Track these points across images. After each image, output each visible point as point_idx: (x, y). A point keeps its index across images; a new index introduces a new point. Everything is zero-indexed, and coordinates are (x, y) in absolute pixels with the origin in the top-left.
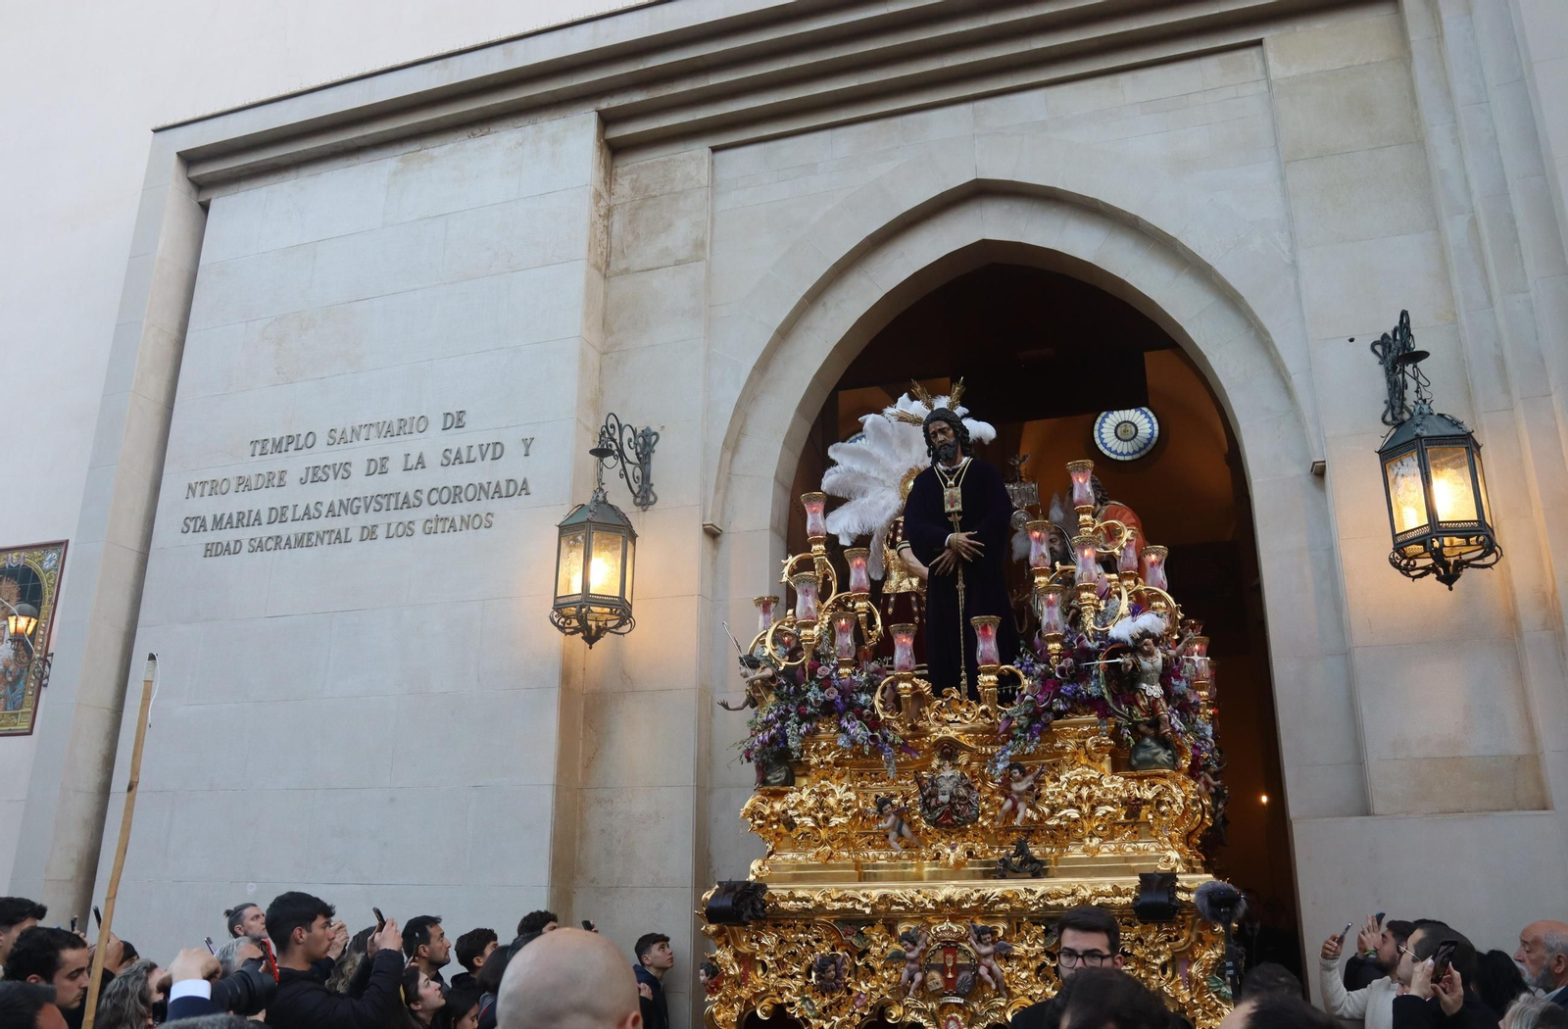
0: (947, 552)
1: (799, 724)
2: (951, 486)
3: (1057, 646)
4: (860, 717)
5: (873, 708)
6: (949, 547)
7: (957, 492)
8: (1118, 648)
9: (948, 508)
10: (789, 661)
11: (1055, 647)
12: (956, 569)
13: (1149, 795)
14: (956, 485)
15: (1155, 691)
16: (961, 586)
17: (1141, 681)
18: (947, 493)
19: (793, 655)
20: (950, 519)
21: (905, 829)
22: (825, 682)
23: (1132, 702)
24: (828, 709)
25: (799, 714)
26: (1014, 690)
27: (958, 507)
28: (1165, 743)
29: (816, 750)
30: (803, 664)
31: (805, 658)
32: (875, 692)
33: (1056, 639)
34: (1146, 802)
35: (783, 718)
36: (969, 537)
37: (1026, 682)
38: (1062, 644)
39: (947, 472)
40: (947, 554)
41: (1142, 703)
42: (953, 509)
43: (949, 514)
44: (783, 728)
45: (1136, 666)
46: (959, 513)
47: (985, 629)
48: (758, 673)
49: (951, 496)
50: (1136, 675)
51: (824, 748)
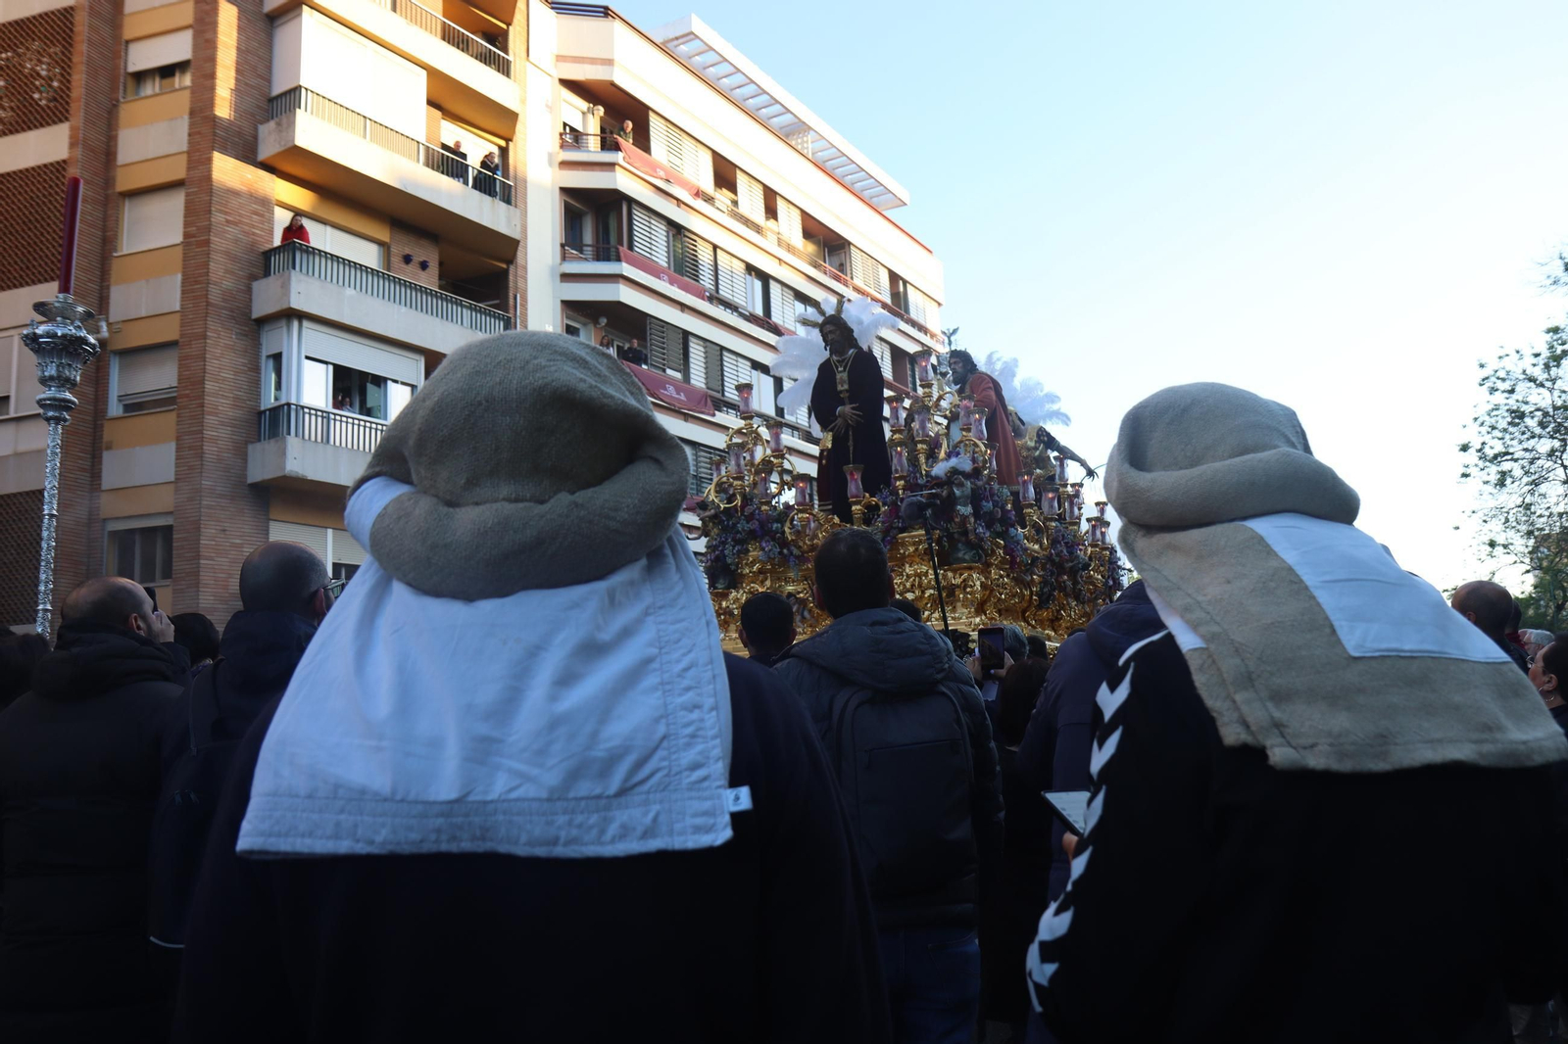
0: (839, 419)
1: (734, 547)
2: (841, 372)
3: (902, 482)
4: (774, 539)
5: (784, 532)
6: (840, 416)
7: (845, 375)
8: (937, 482)
9: (839, 388)
10: (727, 503)
11: (900, 483)
12: (847, 432)
13: (958, 581)
14: (844, 370)
15: (966, 510)
16: (851, 443)
17: (957, 504)
18: (838, 376)
19: (730, 500)
20: (842, 396)
21: (806, 614)
22: (750, 518)
23: (951, 520)
24: (753, 536)
25: (734, 540)
26: (874, 515)
27: (846, 387)
28: (970, 545)
29: (746, 564)
30: (736, 505)
31: (738, 501)
32: (786, 521)
33: (900, 478)
34: (958, 586)
35: (724, 543)
36: (853, 408)
37: (884, 509)
38: (905, 482)
39: (838, 361)
40: (839, 421)
41: (956, 520)
42: (842, 389)
43: (841, 392)
44: (722, 551)
45: (951, 494)
46: (847, 391)
47: (852, 474)
48: (708, 513)
49: (841, 378)
50: (951, 501)
51: (751, 562)
